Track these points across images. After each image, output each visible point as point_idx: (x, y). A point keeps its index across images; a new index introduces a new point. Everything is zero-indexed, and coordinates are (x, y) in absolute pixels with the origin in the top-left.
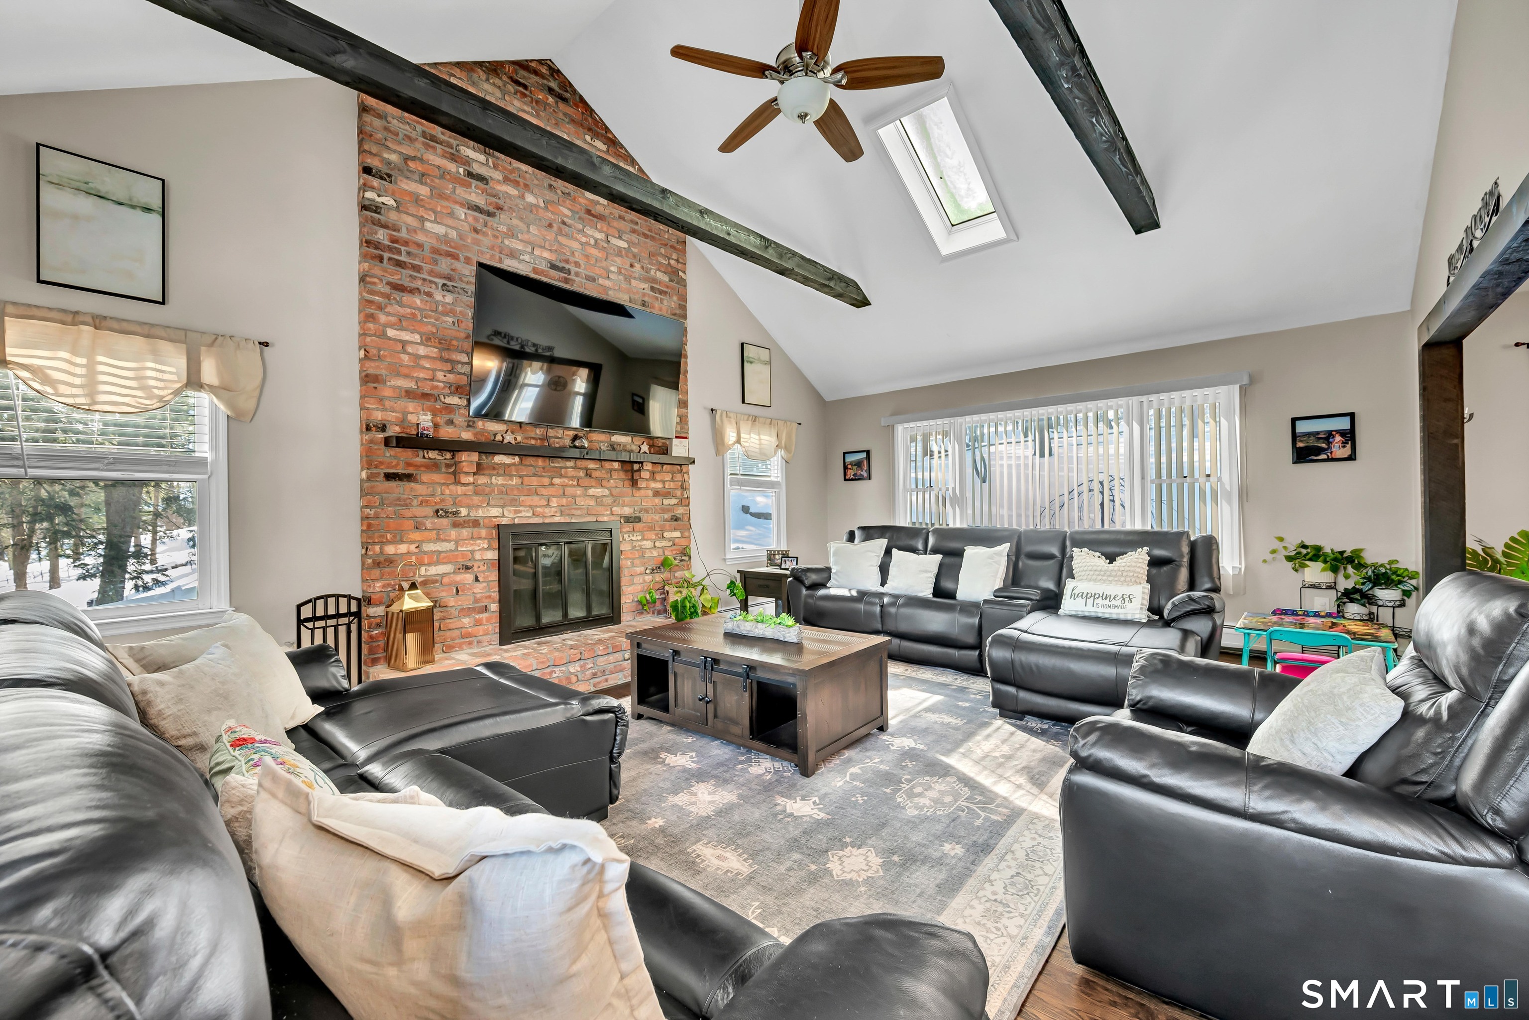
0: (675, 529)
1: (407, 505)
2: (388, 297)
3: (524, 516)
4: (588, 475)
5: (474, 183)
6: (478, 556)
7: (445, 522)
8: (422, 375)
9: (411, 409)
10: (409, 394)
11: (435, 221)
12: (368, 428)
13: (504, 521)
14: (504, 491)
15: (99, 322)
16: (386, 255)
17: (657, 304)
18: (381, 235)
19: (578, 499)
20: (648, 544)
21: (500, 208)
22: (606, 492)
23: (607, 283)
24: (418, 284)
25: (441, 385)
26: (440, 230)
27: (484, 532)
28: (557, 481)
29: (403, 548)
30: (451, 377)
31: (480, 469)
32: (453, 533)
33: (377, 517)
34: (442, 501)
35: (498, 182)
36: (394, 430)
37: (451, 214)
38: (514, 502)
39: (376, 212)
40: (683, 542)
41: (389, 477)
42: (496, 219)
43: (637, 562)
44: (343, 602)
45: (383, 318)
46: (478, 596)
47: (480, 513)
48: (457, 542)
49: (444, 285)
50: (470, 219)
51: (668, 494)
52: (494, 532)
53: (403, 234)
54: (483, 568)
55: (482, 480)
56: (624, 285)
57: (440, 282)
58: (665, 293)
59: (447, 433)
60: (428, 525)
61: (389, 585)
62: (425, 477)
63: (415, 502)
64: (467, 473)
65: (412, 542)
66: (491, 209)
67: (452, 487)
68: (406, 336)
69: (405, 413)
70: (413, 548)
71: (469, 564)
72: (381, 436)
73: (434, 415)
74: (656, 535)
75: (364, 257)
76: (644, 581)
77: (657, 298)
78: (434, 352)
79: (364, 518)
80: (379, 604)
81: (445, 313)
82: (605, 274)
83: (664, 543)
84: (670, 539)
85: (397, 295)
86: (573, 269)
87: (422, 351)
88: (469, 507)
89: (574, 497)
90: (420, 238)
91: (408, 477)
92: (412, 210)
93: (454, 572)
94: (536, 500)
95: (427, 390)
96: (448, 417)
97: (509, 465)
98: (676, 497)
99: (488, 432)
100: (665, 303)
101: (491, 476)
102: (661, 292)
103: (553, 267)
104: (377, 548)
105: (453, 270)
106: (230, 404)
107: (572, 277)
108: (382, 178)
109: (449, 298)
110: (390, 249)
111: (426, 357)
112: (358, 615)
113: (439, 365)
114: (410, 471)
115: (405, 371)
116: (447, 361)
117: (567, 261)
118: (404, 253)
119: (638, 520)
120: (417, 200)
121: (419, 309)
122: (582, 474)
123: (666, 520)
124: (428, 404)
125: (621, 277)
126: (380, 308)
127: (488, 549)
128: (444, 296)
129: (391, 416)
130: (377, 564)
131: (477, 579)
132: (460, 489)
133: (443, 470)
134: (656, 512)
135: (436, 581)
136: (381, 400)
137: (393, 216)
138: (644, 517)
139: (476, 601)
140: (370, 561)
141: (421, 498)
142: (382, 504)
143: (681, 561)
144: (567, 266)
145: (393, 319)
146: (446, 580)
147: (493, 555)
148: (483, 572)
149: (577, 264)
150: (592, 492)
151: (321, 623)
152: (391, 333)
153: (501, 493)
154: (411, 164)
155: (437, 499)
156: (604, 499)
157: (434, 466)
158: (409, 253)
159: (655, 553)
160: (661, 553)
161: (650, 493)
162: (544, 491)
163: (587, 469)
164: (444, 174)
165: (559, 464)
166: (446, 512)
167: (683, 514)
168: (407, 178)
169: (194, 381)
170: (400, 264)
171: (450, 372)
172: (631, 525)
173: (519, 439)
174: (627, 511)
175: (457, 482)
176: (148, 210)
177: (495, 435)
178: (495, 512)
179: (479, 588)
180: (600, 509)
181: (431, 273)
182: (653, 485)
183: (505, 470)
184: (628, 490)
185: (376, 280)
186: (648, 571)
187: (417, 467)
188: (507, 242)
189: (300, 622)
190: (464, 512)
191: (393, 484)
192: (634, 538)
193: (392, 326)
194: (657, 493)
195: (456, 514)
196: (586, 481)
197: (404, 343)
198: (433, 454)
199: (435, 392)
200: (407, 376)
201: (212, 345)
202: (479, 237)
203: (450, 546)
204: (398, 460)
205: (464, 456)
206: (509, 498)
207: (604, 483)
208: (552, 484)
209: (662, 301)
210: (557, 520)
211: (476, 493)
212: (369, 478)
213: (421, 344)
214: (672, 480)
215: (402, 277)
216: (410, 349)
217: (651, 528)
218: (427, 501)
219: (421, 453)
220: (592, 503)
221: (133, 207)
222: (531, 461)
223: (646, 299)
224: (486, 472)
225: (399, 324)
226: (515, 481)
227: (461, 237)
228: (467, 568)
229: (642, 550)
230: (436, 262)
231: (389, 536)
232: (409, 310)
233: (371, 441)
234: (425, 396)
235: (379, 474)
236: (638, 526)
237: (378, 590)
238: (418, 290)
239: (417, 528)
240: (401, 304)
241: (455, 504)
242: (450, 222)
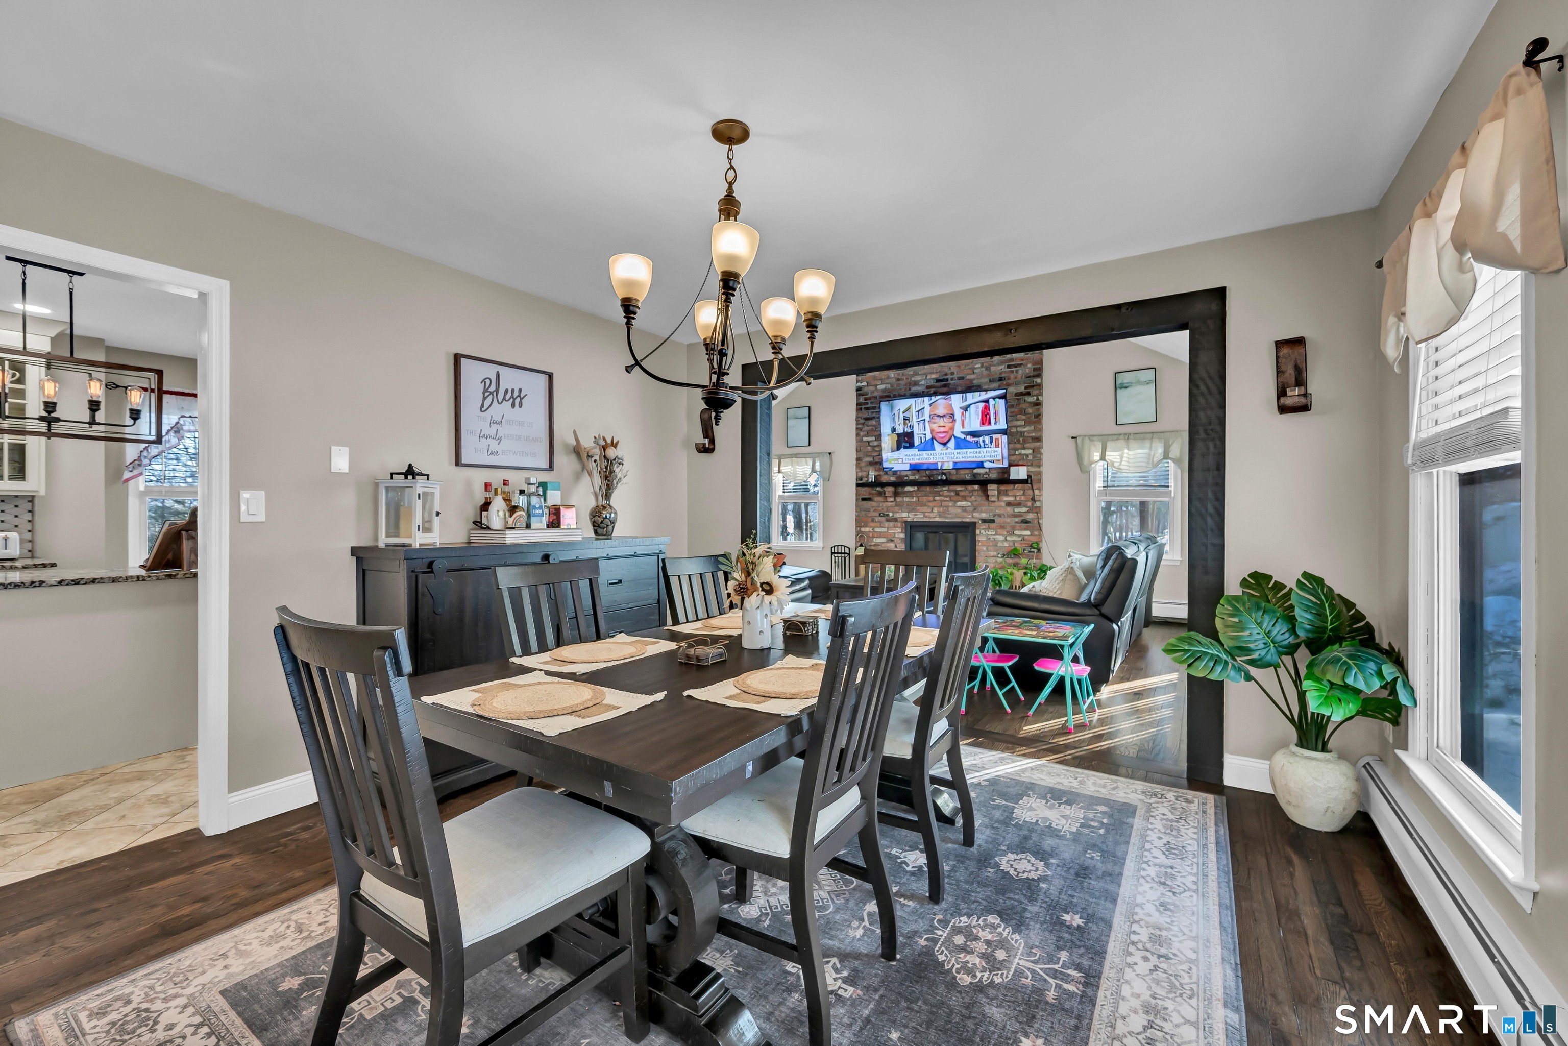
0: (1026, 529)
1: (868, 510)
2: (863, 424)
3: (919, 517)
4: (957, 493)
6: (897, 536)
7: (883, 519)
11: (882, 384)
12: (857, 480)
13: (909, 520)
14: (909, 504)
15: (796, 456)
17: (1012, 376)
18: (863, 399)
19: (950, 509)
20: (1001, 538)
22: (969, 504)
23: (972, 377)
27: (899, 524)
28: (937, 498)
29: (867, 529)
31: (896, 494)
32: (886, 524)
33: (860, 516)
34: (881, 509)
36: (866, 480)
38: (913, 510)
39: (860, 391)
40: (1034, 539)
41: (864, 499)
43: (990, 548)
44: (843, 548)
45: (862, 434)
47: (897, 515)
48: (888, 528)
50: (896, 376)
51: (1019, 504)
52: (905, 525)
53: (869, 395)
55: (899, 499)
56: (985, 373)
58: (1020, 365)
60: (877, 520)
62: (876, 499)
63: (872, 510)
64: (891, 497)
65: (871, 527)
67: (885, 503)
68: (869, 439)
70: (871, 529)
72: (862, 483)
74: (1008, 532)
75: (857, 410)
76: (996, 562)
77: (1012, 372)
79: (857, 516)
82: (970, 372)
83: (1014, 538)
84: (1019, 536)
85: (867, 422)
86: (949, 377)
88: (893, 512)
89: (948, 507)
90: (876, 394)
91: (870, 499)
92: (874, 383)
93: (886, 542)
94: (925, 509)
98: (1026, 506)
100: (1020, 372)
101: (901, 497)
102: (1016, 366)
103: (938, 381)
104: (861, 528)
107: (950, 382)
110: (864, 404)
111: (877, 446)
112: (849, 554)
114: (871, 496)
115: (869, 454)
117: (946, 374)
118: (870, 403)
119: (993, 521)
120: (874, 378)
121: (874, 426)
122: (952, 494)
123: (1017, 522)
124: (877, 466)
125: (984, 369)
126: (861, 430)
127: (902, 532)
129: (866, 474)
131: (896, 546)
132: (888, 504)
133: (883, 495)
134: (1009, 516)
136: (861, 467)
137: (866, 390)
138: (997, 519)
141: (874, 508)
142: (862, 510)
143: (1030, 552)
144: (946, 377)
145: (865, 433)
147: (902, 536)
148: (899, 543)
149: (952, 373)
150: (959, 504)
151: (839, 555)
152: (865, 439)
153: (908, 505)
155: (879, 509)
156: (968, 508)
157: (879, 494)
159: (1006, 544)
160: (1011, 544)
161: (1003, 504)
162: (930, 504)
163: (956, 491)
165: (938, 489)
166: (883, 514)
167: (1033, 519)
169: (812, 470)
170: (867, 409)
172: (987, 524)
173: (917, 477)
174: (984, 516)
175: (888, 501)
176: (806, 418)
177: (905, 477)
178: (905, 515)
180: (965, 514)
182: (1006, 499)
183: (910, 494)
184: (986, 503)
185: (860, 418)
186: (1000, 556)
187: (873, 494)
189: (832, 553)
190: (891, 514)
191: (864, 502)
192: (990, 533)
193: (865, 436)
194: (1009, 504)
195: (888, 515)
196: (956, 498)
197: (869, 442)
198: (879, 489)
199: (880, 461)
200: (870, 456)
201: (818, 457)
202: (900, 382)
203: (885, 530)
204: (865, 491)
205: (887, 489)
206: (912, 509)
207: (967, 498)
208: (934, 500)
209: (1017, 371)
210: (937, 519)
211: (896, 505)
212: (857, 500)
213: (876, 440)
214: (1024, 494)
215: (868, 414)
216: (871, 444)
217: (1003, 527)
218: (876, 510)
219: (873, 488)
220: (959, 511)
222: (923, 488)
223: (1003, 375)
225: (867, 435)
226: (914, 499)
227: (892, 386)
228: (892, 541)
229: (995, 542)
231: (865, 524)
232: (871, 427)
233: (858, 485)
235: (860, 498)
236: (992, 525)
238: (874, 417)
239: (873, 521)
240: (868, 426)
241: (888, 511)
242: (887, 381)
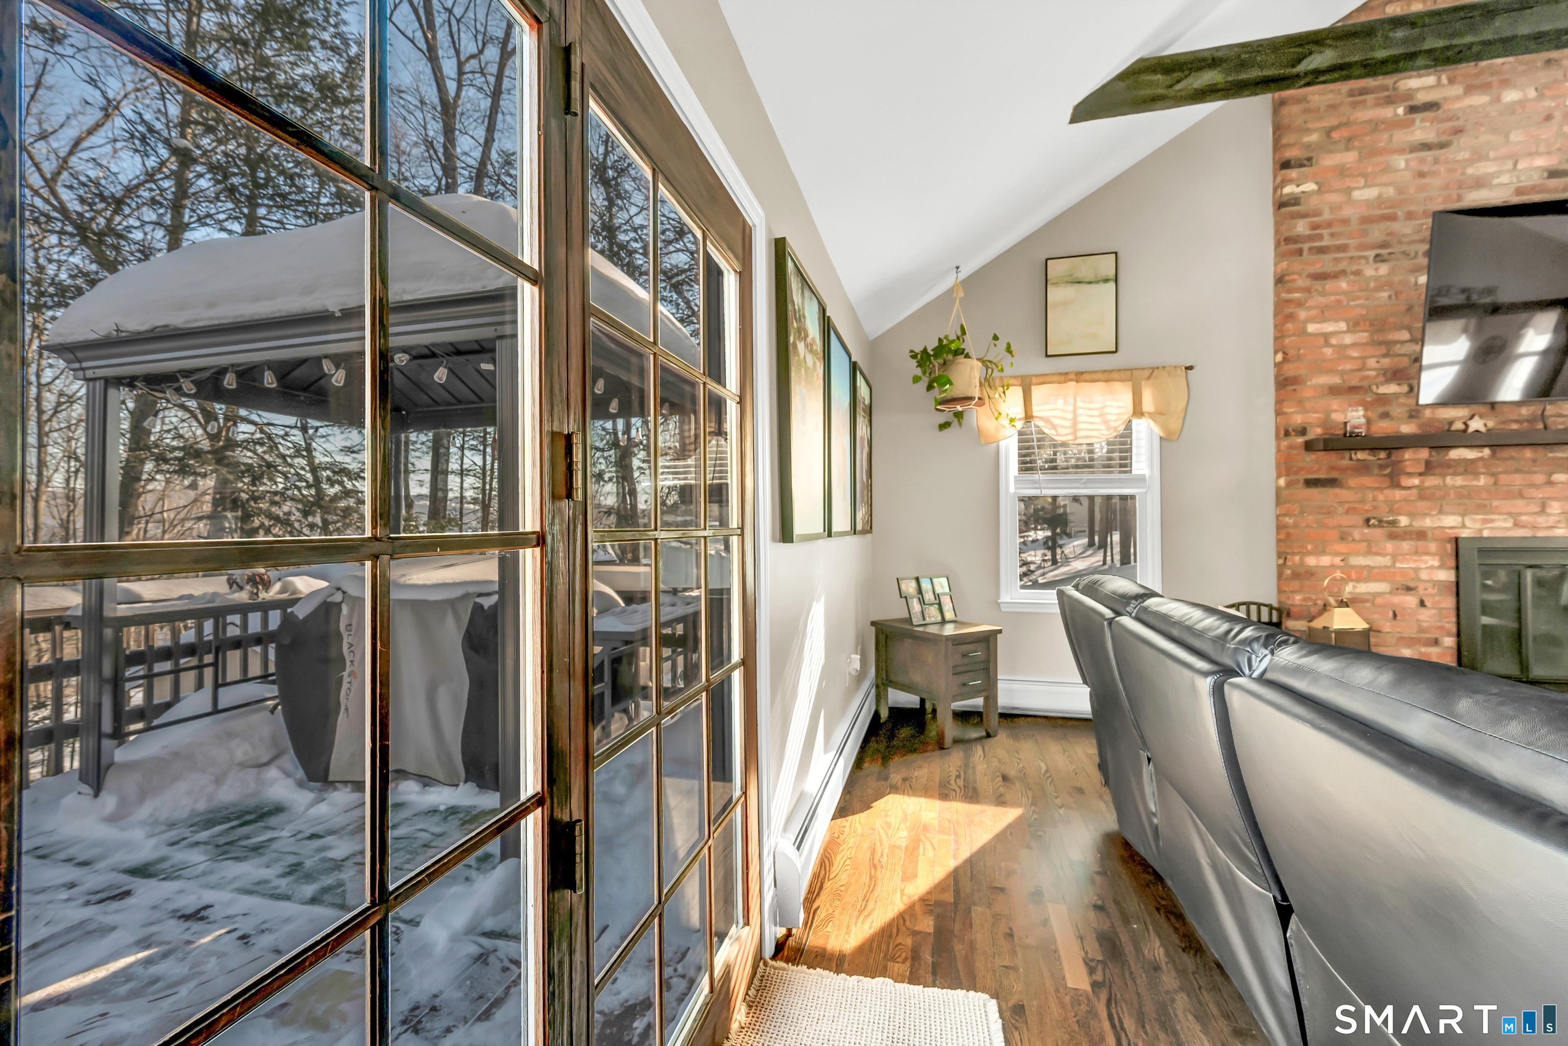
1: (1330, 513)
2: (1308, 290)
3: (1497, 527)
5: (1418, 117)
6: (1424, 575)
7: (1378, 532)
8: (1348, 367)
9: (1335, 407)
10: (1334, 391)
11: (1367, 186)
12: (1287, 434)
13: (1465, 533)
14: (1466, 494)
15: (1079, 376)
16: (1306, 246)
18: (1301, 227)
21: (1459, 131)
24: (1344, 265)
25: (1373, 373)
26: (1371, 193)
27: (1433, 547)
28: (1560, 478)
29: (1325, 560)
30: (1386, 362)
31: (1429, 468)
32: (1389, 546)
33: (1296, 525)
34: (1375, 508)
35: (1458, 98)
36: (1315, 432)
37: (1388, 169)
38: (1481, 509)
39: (1295, 204)
41: (1310, 483)
42: (1452, 149)
44: (1265, 611)
45: (1303, 314)
46: (1425, 625)
47: (1428, 522)
48: (1395, 557)
49: (1377, 256)
50: (1413, 164)
52: (1449, 548)
53: (1327, 216)
54: (1431, 591)
55: (1431, 481)
57: (1371, 254)
59: (1383, 428)
60: (1357, 535)
61: (1310, 599)
62: (1353, 482)
63: (1340, 510)
64: (1410, 475)
65: (1337, 554)
66: (1444, 138)
67: (1388, 492)
68: (1329, 327)
69: (1328, 413)
70: (1337, 560)
71: (1412, 584)
72: (1300, 440)
73: (1366, 410)
75: (1280, 256)
78: (1364, 336)
79: (1280, 527)
80: (1299, 617)
81: (1379, 289)
85: (1318, 285)
87: (1348, 339)
88: (1410, 515)
90: (1347, 212)
91: (1331, 482)
92: (1336, 185)
93: (1391, 593)
94: (1520, 505)
95: (1354, 383)
96: (1381, 410)
97: (1473, 461)
99: (1440, 421)
101: (1443, 476)
103: (1553, 174)
104: (1297, 558)
105: (1388, 234)
106: (1164, 427)
108: (1301, 166)
109: (1384, 269)
110: (1311, 238)
111: (1354, 345)
113: (1370, 351)
114: (1334, 475)
115: (1328, 365)
116: (1381, 343)
118: (1326, 236)
120: (1342, 171)
121: (1344, 293)
124: (1357, 397)
126: (1300, 305)
127: (1442, 566)
128: (1376, 269)
129: (1313, 417)
130: (1296, 575)
131: (1422, 604)
132: (1398, 494)
133: (1376, 471)
135: (1366, 601)
136: (1300, 402)
137: (1314, 202)
139: (1421, 630)
140: (1289, 572)
141: (1347, 506)
142: (1302, 512)
145: (1313, 312)
146: (1379, 601)
147: (1447, 576)
148: (1433, 595)
152: (1312, 328)
153: (1461, 496)
154: (1335, 135)
155: (1367, 507)
157: (1363, 468)
158: (1332, 235)
164: (1376, 126)
165: (1562, 452)
166: (1380, 521)
168: (1331, 152)
169: (1138, 412)
170: (1322, 250)
171: (1385, 356)
173: (1490, 424)
175: (1398, 486)
176: (1106, 280)
177: (1451, 423)
178: (1450, 521)
179: (1426, 616)
181: (1362, 247)
183: (1468, 467)
185: (1295, 277)
187: (1343, 470)
188: (1470, 171)
190: (1404, 521)
191: (1314, 491)
193: (1312, 320)
195: (1393, 523)
197: (1326, 336)
198: (1360, 455)
199: (1365, 384)
200: (1330, 371)
201: (1149, 378)
202: (1426, 180)
203: (1385, 561)
204: (1320, 463)
205: (1407, 454)
206: (1475, 505)
208: (1550, 483)
210: (1561, 532)
211: (1422, 497)
212: (1289, 485)
213: (1348, 331)
215: (1325, 263)
216: (1334, 341)
218: (1355, 509)
219: (1347, 454)
221: (1097, 282)
222: (1511, 452)
224: (1438, 471)
225: (1322, 318)
226: (1483, 481)
227: (1400, 190)
228: (1409, 589)
230: (1365, 233)
231: (1309, 547)
232: (1332, 298)
233: (1291, 447)
234: (1353, 389)
235: (1298, 480)
237: (1297, 602)
238: (1343, 272)
239: (1343, 538)
240: (1324, 294)
241: (1391, 511)
242: (1385, 179)
